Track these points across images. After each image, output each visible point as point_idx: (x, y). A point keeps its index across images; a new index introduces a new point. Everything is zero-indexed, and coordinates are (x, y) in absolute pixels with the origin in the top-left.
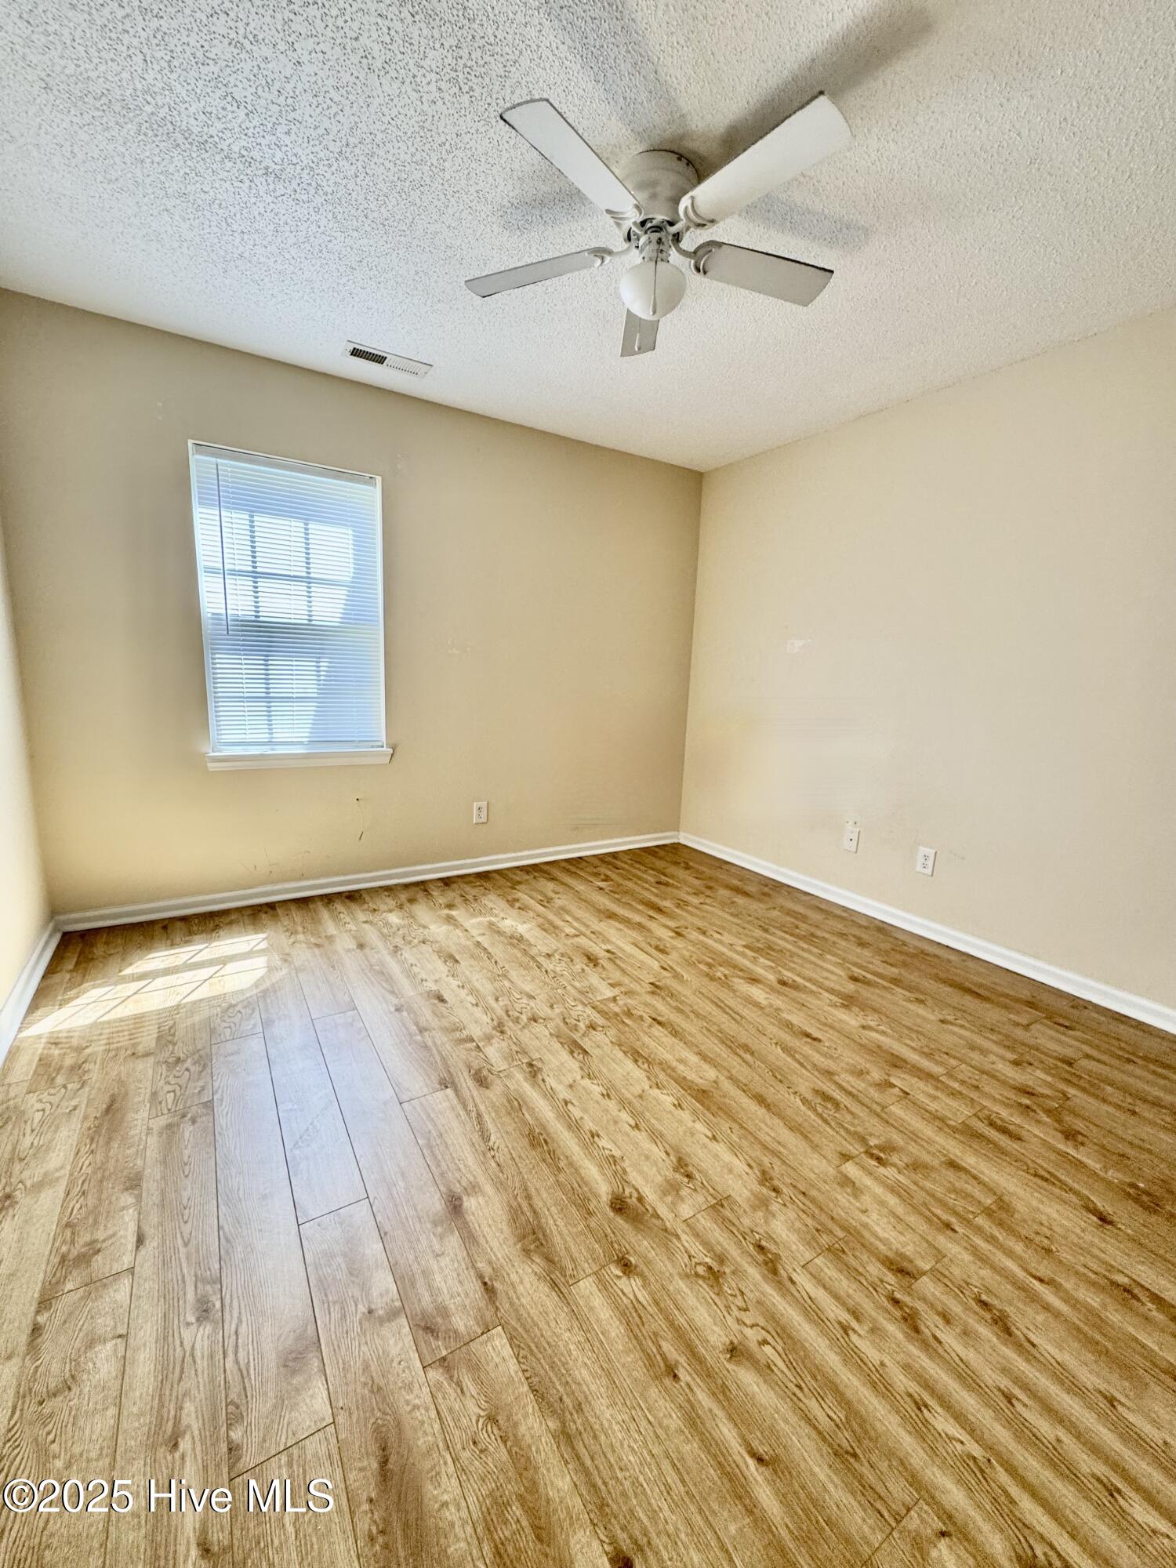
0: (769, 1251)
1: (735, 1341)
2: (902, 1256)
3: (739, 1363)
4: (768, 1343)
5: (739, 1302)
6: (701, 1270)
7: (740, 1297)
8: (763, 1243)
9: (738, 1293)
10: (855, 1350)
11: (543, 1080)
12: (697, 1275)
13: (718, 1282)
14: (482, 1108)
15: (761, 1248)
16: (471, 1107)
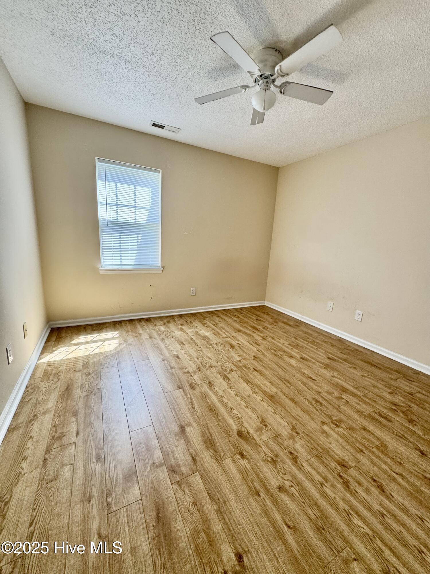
0: (294, 454)
1: (281, 485)
2: (344, 460)
3: (282, 493)
4: (293, 487)
5: (283, 472)
6: (269, 459)
7: (283, 470)
8: (292, 451)
9: (282, 468)
10: (325, 492)
11: (214, 388)
12: (268, 460)
13: (275, 463)
14: (192, 396)
15: (291, 453)
16: (188, 396)
